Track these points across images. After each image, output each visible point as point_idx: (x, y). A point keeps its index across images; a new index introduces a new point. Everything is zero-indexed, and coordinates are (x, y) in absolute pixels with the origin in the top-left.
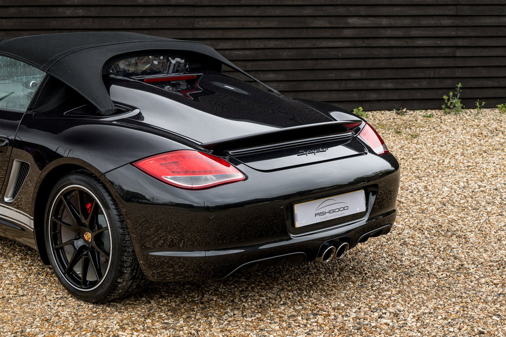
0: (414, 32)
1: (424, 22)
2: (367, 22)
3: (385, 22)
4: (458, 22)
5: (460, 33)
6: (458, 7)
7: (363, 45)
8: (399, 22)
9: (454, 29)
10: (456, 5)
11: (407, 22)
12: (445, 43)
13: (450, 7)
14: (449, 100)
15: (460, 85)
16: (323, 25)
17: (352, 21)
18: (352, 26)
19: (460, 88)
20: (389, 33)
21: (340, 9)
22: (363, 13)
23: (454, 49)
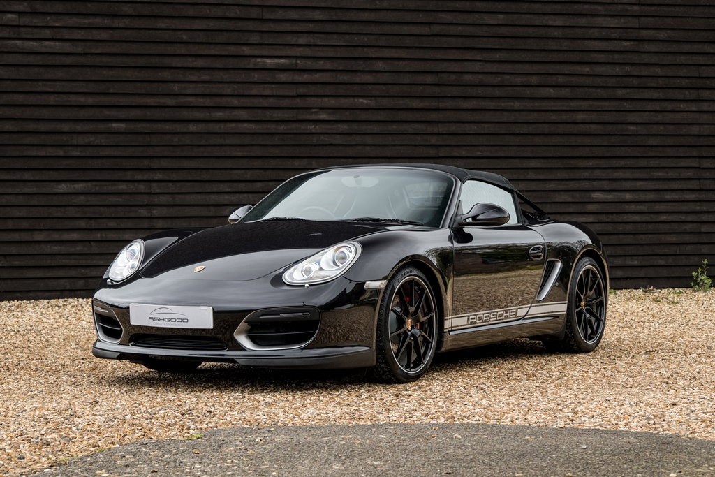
0: (659, 207)
1: (668, 196)
2: (611, 197)
3: (628, 196)
4: (702, 196)
5: (704, 208)
6: (701, 181)
7: (607, 220)
8: (642, 197)
9: (699, 203)
10: (699, 179)
11: (651, 196)
12: (690, 218)
13: (693, 182)
14: (698, 277)
15: (706, 262)
16: (567, 200)
17: (596, 196)
18: (595, 200)
19: (707, 265)
20: (633, 207)
21: (584, 184)
22: (605, 187)
23: (699, 225)
